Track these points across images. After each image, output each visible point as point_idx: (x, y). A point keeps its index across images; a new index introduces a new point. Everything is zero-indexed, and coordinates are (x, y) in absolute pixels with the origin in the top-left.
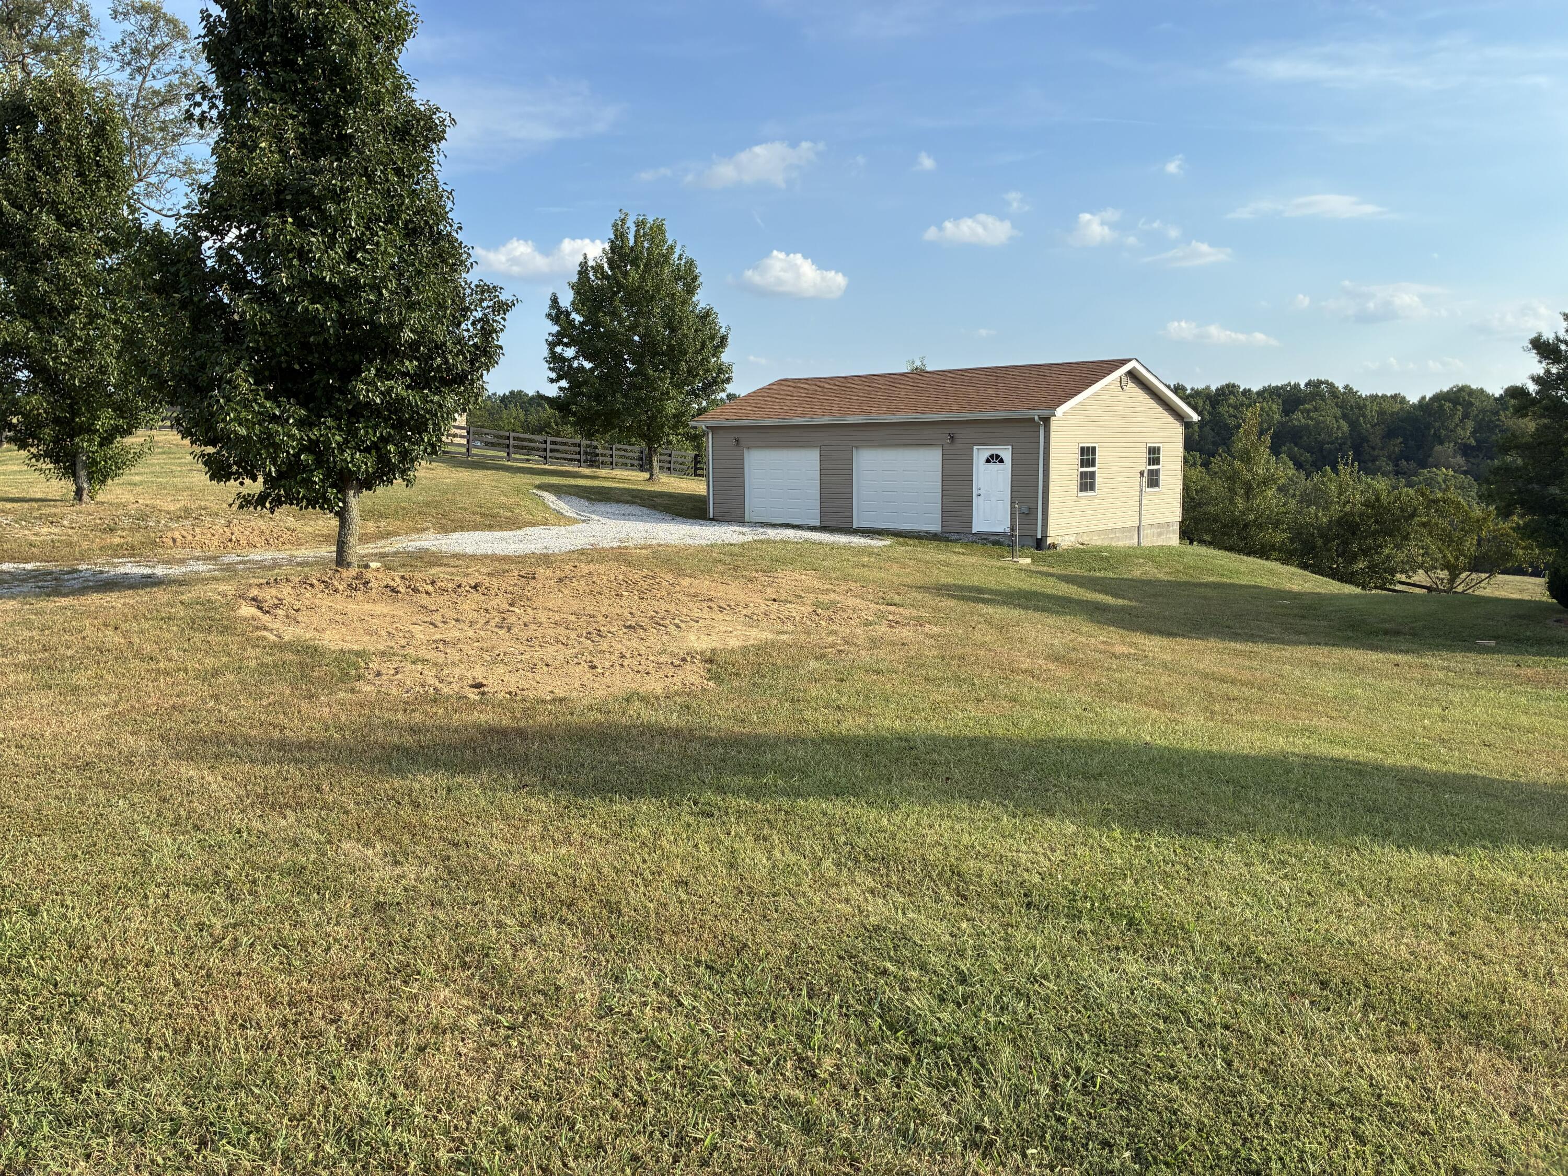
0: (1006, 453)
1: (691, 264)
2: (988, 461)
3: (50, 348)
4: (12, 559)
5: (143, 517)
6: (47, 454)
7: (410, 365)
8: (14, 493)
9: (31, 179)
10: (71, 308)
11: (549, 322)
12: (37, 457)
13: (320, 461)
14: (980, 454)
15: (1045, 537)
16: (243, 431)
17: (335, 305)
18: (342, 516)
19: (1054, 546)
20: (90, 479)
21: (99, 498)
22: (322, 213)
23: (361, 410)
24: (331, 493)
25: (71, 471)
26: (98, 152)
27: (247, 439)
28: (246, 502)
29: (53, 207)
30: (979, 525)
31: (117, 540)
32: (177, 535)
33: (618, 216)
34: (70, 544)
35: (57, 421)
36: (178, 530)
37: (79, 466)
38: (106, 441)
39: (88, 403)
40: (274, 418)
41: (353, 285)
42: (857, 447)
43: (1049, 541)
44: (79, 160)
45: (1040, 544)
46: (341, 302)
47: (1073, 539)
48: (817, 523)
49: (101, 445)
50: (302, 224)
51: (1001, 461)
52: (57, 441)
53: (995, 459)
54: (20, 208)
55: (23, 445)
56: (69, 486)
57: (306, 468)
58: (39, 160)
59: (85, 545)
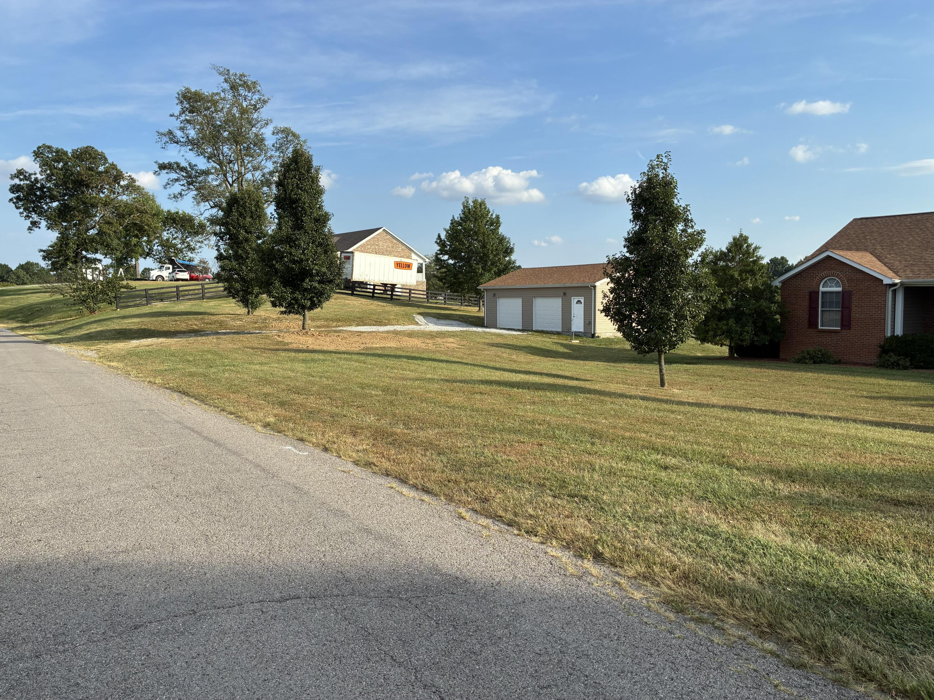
0: (582, 301)
1: (498, 217)
2: (577, 303)
3: (242, 270)
4: (229, 329)
5: (266, 319)
6: (241, 301)
7: (317, 278)
8: (232, 312)
9: (238, 219)
10: (248, 258)
11: (436, 245)
12: (238, 301)
13: (297, 303)
14: (574, 300)
15: (595, 333)
16: (277, 295)
17: (298, 265)
18: (304, 316)
19: (598, 337)
20: (252, 308)
21: (254, 314)
22: (295, 244)
23: (306, 290)
24: (300, 310)
25: (246, 306)
26: (256, 210)
27: (278, 297)
28: (282, 313)
29: (244, 227)
30: (574, 329)
31: (257, 326)
32: (273, 325)
33: (464, 200)
34: (244, 326)
35: (243, 290)
36: (274, 323)
37: (249, 304)
38: (256, 297)
39: (252, 285)
40: (285, 292)
41: (302, 260)
42: (535, 297)
43: (596, 335)
44: (252, 212)
45: (593, 336)
46: (300, 264)
47: (611, 334)
48: (521, 328)
49: (255, 297)
50: (291, 247)
51: (581, 303)
52: (243, 296)
53: (579, 302)
54: (235, 229)
55: (234, 298)
56: (246, 310)
57: (293, 304)
58: (241, 215)
59: (248, 327)
